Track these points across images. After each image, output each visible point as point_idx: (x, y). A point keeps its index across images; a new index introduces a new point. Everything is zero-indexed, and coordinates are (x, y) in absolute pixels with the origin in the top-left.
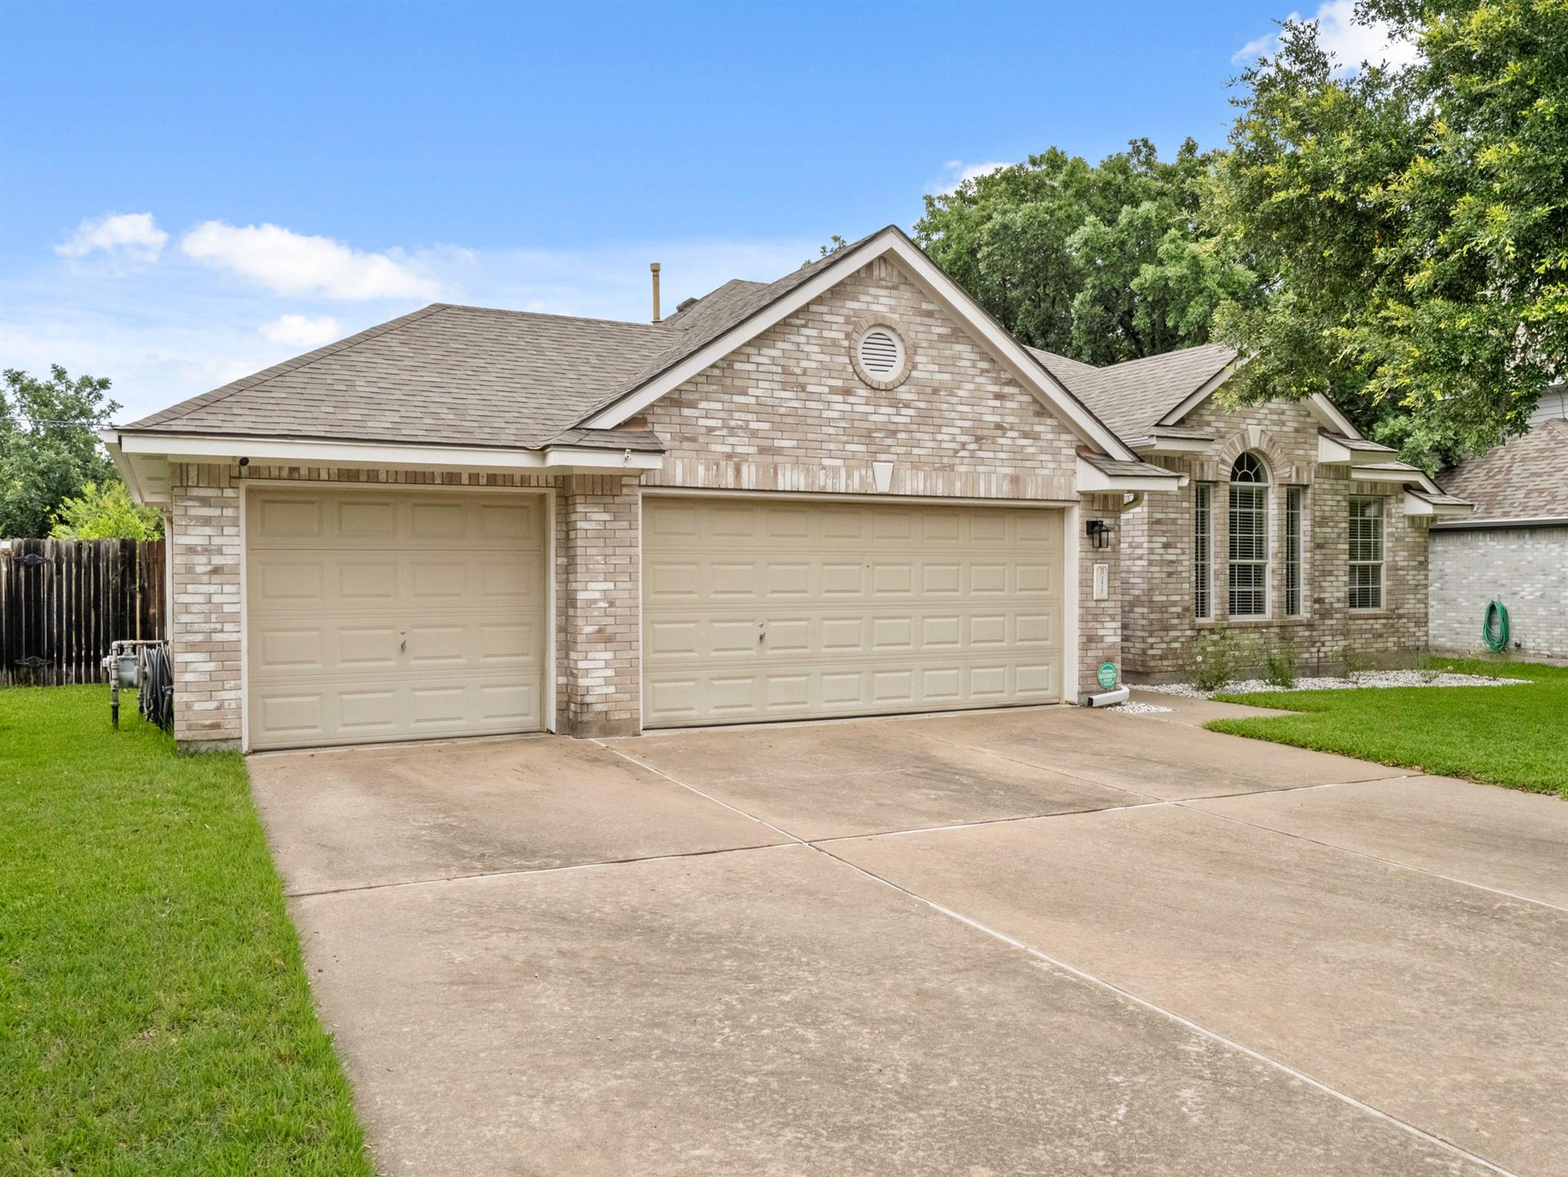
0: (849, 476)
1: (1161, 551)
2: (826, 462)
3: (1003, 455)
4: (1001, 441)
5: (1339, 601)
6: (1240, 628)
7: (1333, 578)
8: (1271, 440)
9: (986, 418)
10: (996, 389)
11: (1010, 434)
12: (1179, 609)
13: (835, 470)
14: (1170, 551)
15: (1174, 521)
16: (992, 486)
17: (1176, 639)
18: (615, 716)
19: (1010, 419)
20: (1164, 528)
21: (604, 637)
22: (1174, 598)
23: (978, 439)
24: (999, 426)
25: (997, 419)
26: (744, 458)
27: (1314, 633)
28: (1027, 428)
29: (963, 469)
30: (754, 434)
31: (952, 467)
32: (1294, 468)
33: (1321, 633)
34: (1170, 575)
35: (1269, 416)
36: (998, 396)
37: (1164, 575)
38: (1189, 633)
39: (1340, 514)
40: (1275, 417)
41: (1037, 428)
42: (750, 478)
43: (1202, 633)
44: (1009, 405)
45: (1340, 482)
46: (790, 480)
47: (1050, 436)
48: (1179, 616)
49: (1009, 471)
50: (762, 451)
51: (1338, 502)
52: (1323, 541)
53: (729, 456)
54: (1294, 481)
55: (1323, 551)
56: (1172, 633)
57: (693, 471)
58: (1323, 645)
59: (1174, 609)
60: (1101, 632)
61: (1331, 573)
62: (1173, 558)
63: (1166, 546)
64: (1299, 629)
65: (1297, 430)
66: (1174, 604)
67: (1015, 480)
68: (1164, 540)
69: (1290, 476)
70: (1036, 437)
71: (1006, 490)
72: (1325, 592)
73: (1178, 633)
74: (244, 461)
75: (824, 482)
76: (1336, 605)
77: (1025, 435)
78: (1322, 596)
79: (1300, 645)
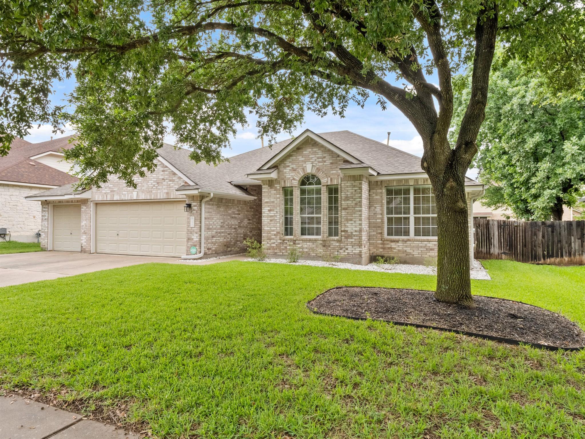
0: (128, 196)
1: (268, 212)
2: (124, 193)
3: (165, 187)
4: (164, 183)
5: (356, 231)
6: (302, 240)
7: (352, 222)
8: (317, 169)
9: (160, 177)
10: (163, 169)
11: (166, 181)
12: (275, 233)
13: (125, 195)
14: (271, 212)
15: (273, 202)
16: (161, 195)
17: (274, 243)
18: (86, 249)
19: (166, 177)
20: (269, 204)
21: (85, 233)
22: (273, 229)
23: (158, 183)
24: (163, 179)
25: (163, 177)
26: (108, 193)
27: (342, 244)
28: (171, 179)
29: (154, 192)
30: (110, 188)
31: (151, 191)
32: (329, 179)
33: (346, 244)
34: (271, 220)
35: (317, 160)
36: (163, 171)
37: (269, 221)
38: (279, 241)
39: (356, 195)
40: (320, 160)
41: (174, 178)
42: (109, 198)
43: (285, 241)
44: (166, 173)
45: (356, 182)
46: (116, 198)
47: (177, 180)
48: (275, 235)
49: (166, 191)
50: (111, 191)
51: (355, 190)
52: (346, 207)
53: (105, 193)
54: (329, 184)
55: (346, 211)
56: (272, 241)
57: (99, 197)
58: (347, 249)
59: (273, 233)
60: (192, 237)
61: (351, 220)
62: (273, 215)
63: (269, 211)
64: (333, 242)
65: (331, 163)
66: (274, 231)
67: (167, 193)
68: (269, 208)
69: (327, 182)
70: (173, 181)
71: (165, 196)
72: (348, 227)
73: (275, 241)
74: (46, 201)
75: (123, 198)
76: (354, 233)
77: (170, 181)
78: (346, 229)
79: (334, 249)
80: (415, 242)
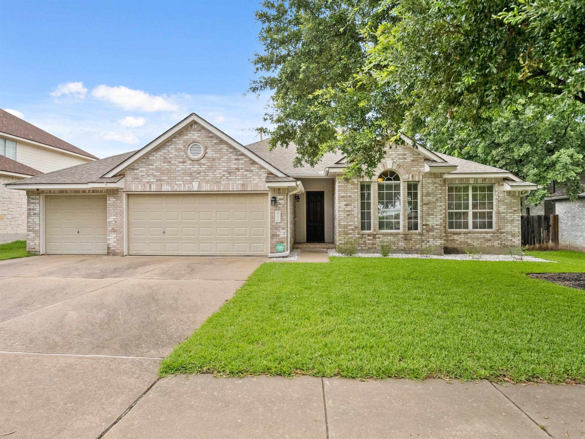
0: (184, 186)
1: (345, 207)
2: (177, 183)
3: (239, 178)
4: (238, 173)
5: (437, 225)
6: (383, 234)
7: (433, 216)
8: (398, 165)
9: (232, 166)
10: (236, 157)
11: (241, 171)
12: (353, 227)
13: (180, 185)
14: (348, 207)
15: (350, 197)
16: (235, 186)
17: (352, 238)
18: (117, 251)
19: (241, 166)
20: (346, 199)
21: (114, 231)
22: (350, 223)
23: (229, 173)
24: (237, 169)
25: (236, 166)
26: (152, 183)
27: (423, 238)
28: (248, 168)
29: (224, 182)
30: (155, 176)
31: (220, 182)
32: (411, 175)
33: (427, 237)
34: (348, 215)
35: (397, 157)
36: (236, 159)
37: (346, 215)
38: (357, 236)
39: (437, 191)
40: (401, 157)
41: (251, 168)
42: (154, 188)
43: (364, 236)
44: (241, 162)
45: (437, 179)
46: (166, 188)
47: (257, 170)
48: (352, 230)
49: (241, 182)
50: (158, 180)
51: (436, 187)
52: (427, 202)
53: (148, 183)
54: (410, 180)
55: (428, 206)
56: (349, 236)
57: (137, 187)
58: (428, 242)
59: (350, 227)
60: (278, 233)
61: (432, 214)
62: (350, 209)
63: (346, 205)
64: (414, 235)
65: (412, 161)
66: (351, 225)
67: (243, 185)
68: (346, 203)
69: (409, 178)
70: (251, 171)
71: (240, 188)
72: (429, 221)
73: (352, 236)
74: (38, 190)
75: (176, 188)
76: (435, 227)
77: (247, 171)
78: (427, 223)
79: (415, 242)
80: (475, 234)
